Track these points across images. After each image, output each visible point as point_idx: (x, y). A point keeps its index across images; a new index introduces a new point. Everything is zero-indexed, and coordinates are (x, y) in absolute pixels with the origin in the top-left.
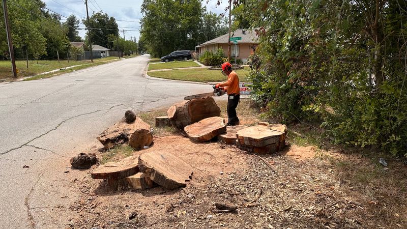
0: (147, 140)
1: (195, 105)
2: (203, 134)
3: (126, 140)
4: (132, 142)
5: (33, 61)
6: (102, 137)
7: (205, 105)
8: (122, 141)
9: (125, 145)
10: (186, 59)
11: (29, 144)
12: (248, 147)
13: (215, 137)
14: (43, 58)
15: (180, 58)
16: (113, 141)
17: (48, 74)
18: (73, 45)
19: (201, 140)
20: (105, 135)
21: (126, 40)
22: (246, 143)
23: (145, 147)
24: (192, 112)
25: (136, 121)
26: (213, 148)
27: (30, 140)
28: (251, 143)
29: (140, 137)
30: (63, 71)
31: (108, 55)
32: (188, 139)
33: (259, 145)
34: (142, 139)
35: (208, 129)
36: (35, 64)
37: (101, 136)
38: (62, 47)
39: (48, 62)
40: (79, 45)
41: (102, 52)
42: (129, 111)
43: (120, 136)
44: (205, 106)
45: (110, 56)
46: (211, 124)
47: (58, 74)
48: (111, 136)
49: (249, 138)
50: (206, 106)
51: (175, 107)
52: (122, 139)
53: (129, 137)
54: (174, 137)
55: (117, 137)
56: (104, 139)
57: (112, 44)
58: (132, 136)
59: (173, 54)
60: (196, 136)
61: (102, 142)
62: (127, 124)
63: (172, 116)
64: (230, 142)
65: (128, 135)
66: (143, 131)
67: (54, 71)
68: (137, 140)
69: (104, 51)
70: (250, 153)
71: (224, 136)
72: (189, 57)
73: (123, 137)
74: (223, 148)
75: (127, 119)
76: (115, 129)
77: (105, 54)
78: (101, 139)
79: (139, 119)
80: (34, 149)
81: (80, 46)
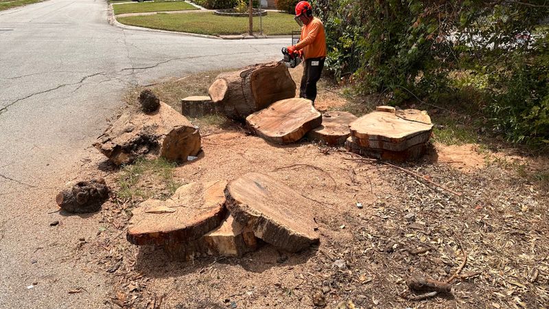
0: (192, 146)
4: (167, 150)
6: (104, 143)
7: (275, 77)
8: (144, 149)
9: (151, 156)
12: (374, 151)
13: (308, 133)
16: (128, 149)
19: (286, 142)
20: (109, 140)
22: (372, 144)
23: (190, 158)
25: (162, 109)
26: (308, 153)
29: (181, 141)
32: (261, 139)
33: (399, 148)
34: (185, 144)
35: (293, 121)
37: (101, 141)
42: (147, 91)
43: (140, 140)
44: (275, 80)
46: (293, 112)
48: (122, 140)
50: (277, 79)
51: (224, 81)
52: (144, 144)
53: (160, 141)
55: (135, 142)
56: (109, 146)
58: (165, 139)
60: (275, 134)
61: (105, 152)
62: (147, 117)
63: (222, 99)
64: (334, 142)
65: (156, 138)
66: (185, 128)
68: (176, 145)
70: (380, 162)
71: (321, 132)
73: (147, 142)
74: (326, 153)
75: (144, 106)
76: (125, 127)
78: (104, 146)
79: (166, 105)
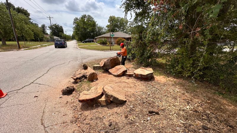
0: (95, 77)
1: (112, 61)
2: (119, 73)
3: (86, 78)
4: (89, 78)
5: (28, 42)
9: (85, 80)
11: (34, 82)
12: (140, 78)
13: (124, 74)
14: (32, 40)
15: (90, 42)
16: (80, 78)
17: (35, 47)
19: (119, 76)
20: (75, 76)
22: (139, 76)
23: (95, 80)
24: (111, 64)
26: (124, 78)
27: (34, 80)
28: (141, 76)
29: (92, 76)
30: (42, 46)
32: (112, 75)
33: (145, 77)
34: (93, 77)
35: (120, 71)
36: (28, 43)
37: (73, 76)
39: (34, 42)
46: (120, 68)
47: (40, 47)
48: (78, 76)
49: (141, 74)
51: (103, 62)
52: (83, 77)
53: (88, 76)
54: (105, 74)
56: (75, 78)
60: (116, 74)
61: (74, 79)
62: (85, 70)
63: (103, 66)
64: (130, 76)
66: (93, 73)
67: (38, 46)
71: (127, 73)
73: (84, 77)
74: (128, 79)
76: (79, 73)
78: (74, 78)
79: (89, 67)
80: (38, 85)
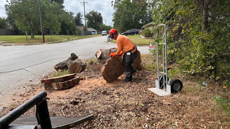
10: (135, 34)
15: (132, 34)
18: (77, 27)
21: (106, 25)
30: (69, 40)
31: (96, 33)
38: (72, 29)
40: (81, 27)
41: (93, 32)
45: (98, 34)
57: (99, 27)
59: (128, 31)
69: (95, 31)
72: (137, 33)
77: (95, 33)
81: (81, 29)
